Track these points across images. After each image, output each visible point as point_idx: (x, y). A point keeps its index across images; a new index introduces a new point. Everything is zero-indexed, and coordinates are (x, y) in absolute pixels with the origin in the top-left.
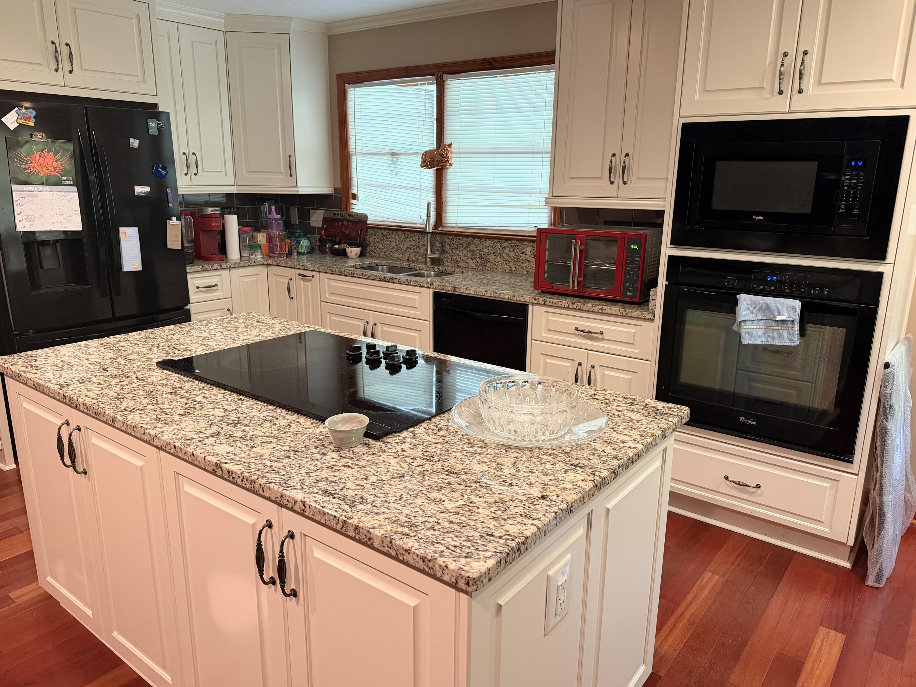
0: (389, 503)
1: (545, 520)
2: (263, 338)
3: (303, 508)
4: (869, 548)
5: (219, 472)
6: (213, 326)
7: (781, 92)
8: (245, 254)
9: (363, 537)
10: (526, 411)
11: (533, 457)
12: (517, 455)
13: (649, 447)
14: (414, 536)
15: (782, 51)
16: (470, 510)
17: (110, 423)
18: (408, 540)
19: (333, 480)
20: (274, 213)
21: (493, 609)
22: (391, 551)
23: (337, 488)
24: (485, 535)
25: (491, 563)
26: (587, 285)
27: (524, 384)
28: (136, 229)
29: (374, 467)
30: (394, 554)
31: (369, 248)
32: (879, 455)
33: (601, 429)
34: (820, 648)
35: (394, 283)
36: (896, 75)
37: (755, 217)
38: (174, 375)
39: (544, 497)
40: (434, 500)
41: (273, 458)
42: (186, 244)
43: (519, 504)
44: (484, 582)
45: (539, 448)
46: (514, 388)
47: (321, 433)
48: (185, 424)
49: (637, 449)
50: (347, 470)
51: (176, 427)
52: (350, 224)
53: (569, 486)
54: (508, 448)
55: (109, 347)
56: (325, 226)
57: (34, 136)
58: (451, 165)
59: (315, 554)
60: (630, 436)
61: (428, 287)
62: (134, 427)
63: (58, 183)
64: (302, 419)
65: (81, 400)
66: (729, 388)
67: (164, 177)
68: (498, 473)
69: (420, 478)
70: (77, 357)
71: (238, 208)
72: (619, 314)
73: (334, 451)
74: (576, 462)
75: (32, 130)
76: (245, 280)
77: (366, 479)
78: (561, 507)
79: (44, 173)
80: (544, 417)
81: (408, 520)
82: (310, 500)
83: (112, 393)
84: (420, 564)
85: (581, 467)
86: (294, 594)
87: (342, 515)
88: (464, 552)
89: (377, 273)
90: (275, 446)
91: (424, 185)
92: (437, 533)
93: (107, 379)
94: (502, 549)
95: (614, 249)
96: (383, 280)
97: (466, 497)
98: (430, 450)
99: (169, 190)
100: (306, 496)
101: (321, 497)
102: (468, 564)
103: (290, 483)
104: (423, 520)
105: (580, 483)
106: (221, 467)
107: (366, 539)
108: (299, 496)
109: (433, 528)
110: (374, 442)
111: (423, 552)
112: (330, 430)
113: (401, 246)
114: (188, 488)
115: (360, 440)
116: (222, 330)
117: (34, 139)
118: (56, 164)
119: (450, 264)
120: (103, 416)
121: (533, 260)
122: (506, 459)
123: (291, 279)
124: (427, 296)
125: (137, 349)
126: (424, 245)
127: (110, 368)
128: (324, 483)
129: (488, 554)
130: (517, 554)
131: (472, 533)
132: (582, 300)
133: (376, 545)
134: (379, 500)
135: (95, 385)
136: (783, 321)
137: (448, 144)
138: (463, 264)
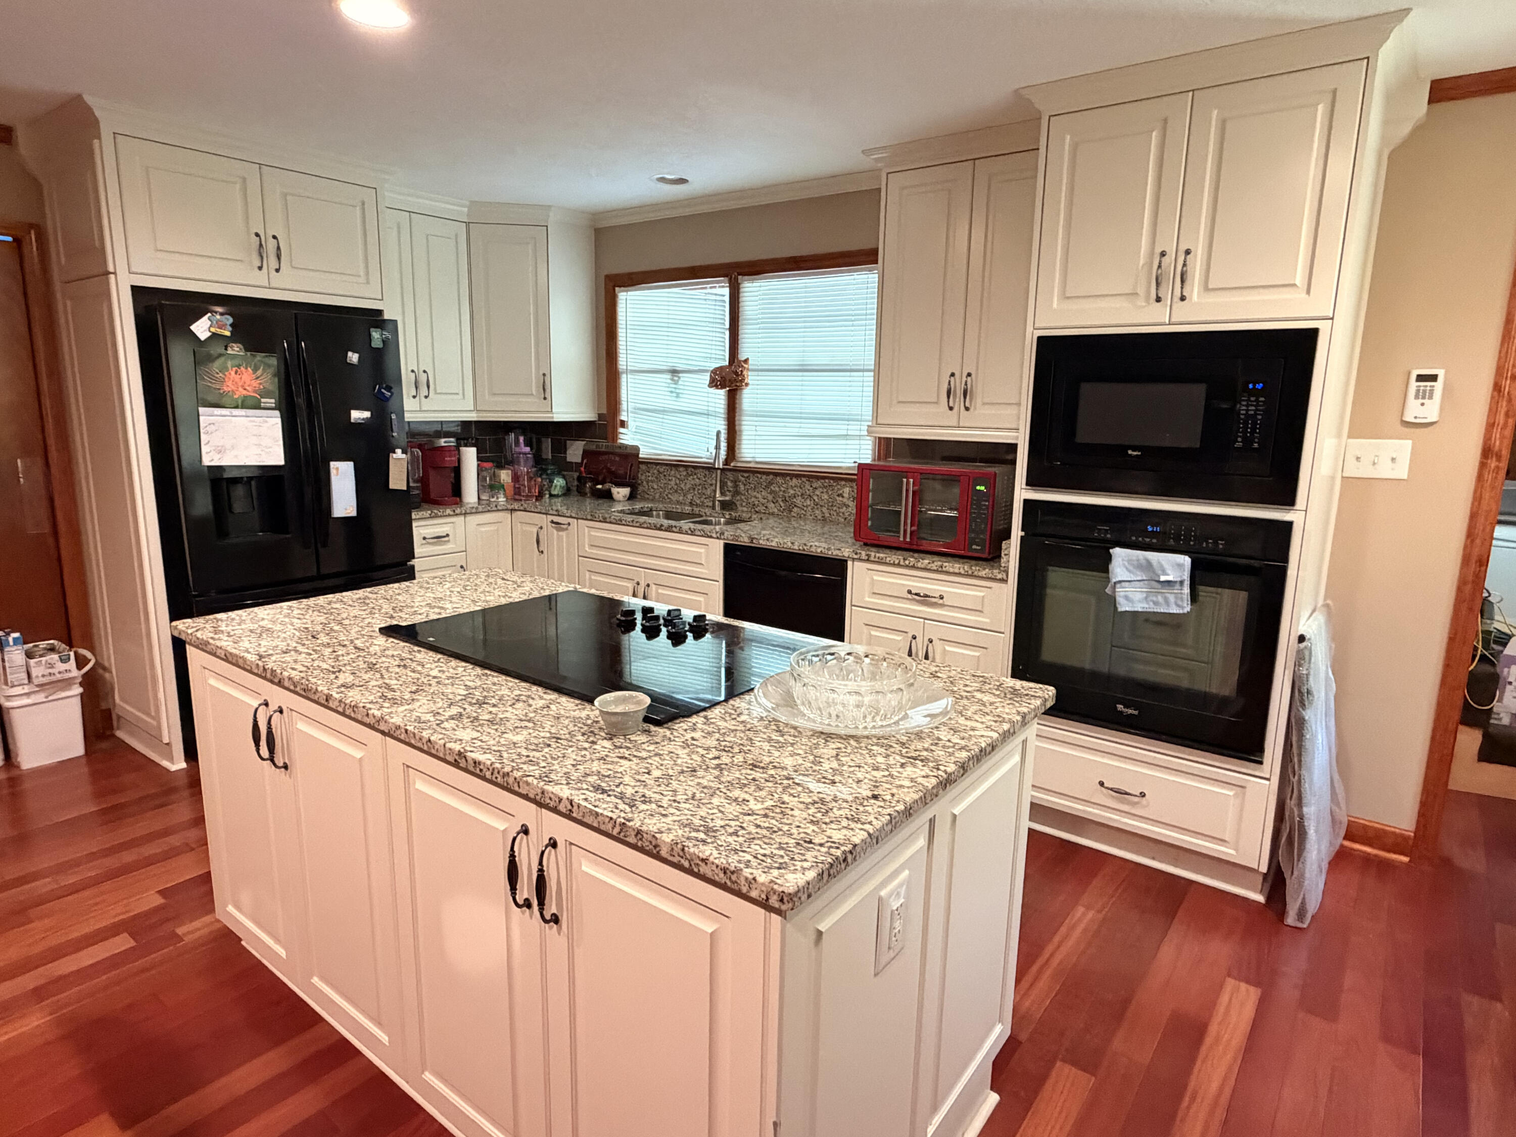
0: (679, 803)
1: (878, 824)
2: (511, 600)
3: (569, 807)
4: (1287, 875)
5: (463, 764)
6: (448, 585)
7: (1158, 300)
8: (484, 497)
9: (647, 844)
10: (850, 689)
11: (861, 748)
12: (839, 745)
13: (1006, 736)
14: (712, 843)
15: (1158, 250)
16: (782, 812)
17: (323, 702)
18: (705, 847)
19: (606, 774)
20: (522, 445)
21: (813, 937)
22: (683, 861)
23: (611, 783)
24: (802, 842)
25: (811, 875)
26: (923, 535)
27: (847, 657)
28: (351, 464)
29: (657, 759)
30: (686, 864)
31: (640, 488)
32: (1295, 755)
33: (945, 713)
34: (1228, 1008)
35: (673, 532)
36: (1300, 279)
37: (1130, 452)
38: (402, 644)
39: (875, 797)
40: (736, 800)
41: (529, 747)
42: (411, 484)
43: (845, 804)
44: (803, 899)
45: (867, 737)
46: (835, 661)
47: (588, 717)
48: (418, 704)
49: (991, 738)
50: (623, 762)
51: (407, 707)
52: (617, 459)
53: (907, 783)
54: (828, 736)
55: (319, 609)
56: (585, 461)
57: (229, 349)
58: (747, 385)
59: (584, 868)
60: (982, 723)
61: (718, 538)
62: (354, 707)
63: (257, 406)
64: (564, 699)
65: (286, 674)
66: (1104, 668)
67: (387, 399)
68: (817, 768)
69: (717, 773)
70: (279, 621)
71: (477, 439)
72: (963, 572)
73: (605, 739)
74: (914, 754)
75: (226, 342)
76: (483, 529)
77: (648, 773)
78: (897, 808)
79: (240, 393)
80: (874, 697)
81: (703, 823)
82: (578, 799)
83: (325, 666)
84: (721, 877)
85: (922, 761)
86: (556, 919)
87: (619, 817)
88: (776, 862)
89: (652, 520)
90: (531, 731)
91: (713, 409)
92: (741, 839)
93: (318, 648)
94: (824, 858)
95: (956, 491)
96: (660, 528)
97: (776, 796)
98: (728, 739)
99: (393, 416)
100: (573, 792)
101: (592, 794)
102: (782, 876)
103: (553, 776)
104: (722, 823)
105: (920, 780)
106: (465, 757)
107: (651, 847)
108: (565, 792)
109: (735, 833)
110: (657, 729)
111: (725, 862)
112: (601, 711)
113: (682, 486)
114: (420, 785)
115: (638, 726)
116: (458, 590)
117: (230, 351)
118: (255, 384)
119: (745, 509)
120: (315, 693)
121: (852, 505)
122: (825, 751)
123: (541, 528)
124: (717, 547)
125: (355, 612)
126: (711, 485)
127: (322, 635)
128: (596, 778)
129: (806, 865)
130: (843, 866)
131: (785, 839)
132: (916, 555)
133: (664, 853)
134: (666, 798)
135: (304, 655)
136: (1169, 582)
137: (743, 359)
138: (762, 509)
